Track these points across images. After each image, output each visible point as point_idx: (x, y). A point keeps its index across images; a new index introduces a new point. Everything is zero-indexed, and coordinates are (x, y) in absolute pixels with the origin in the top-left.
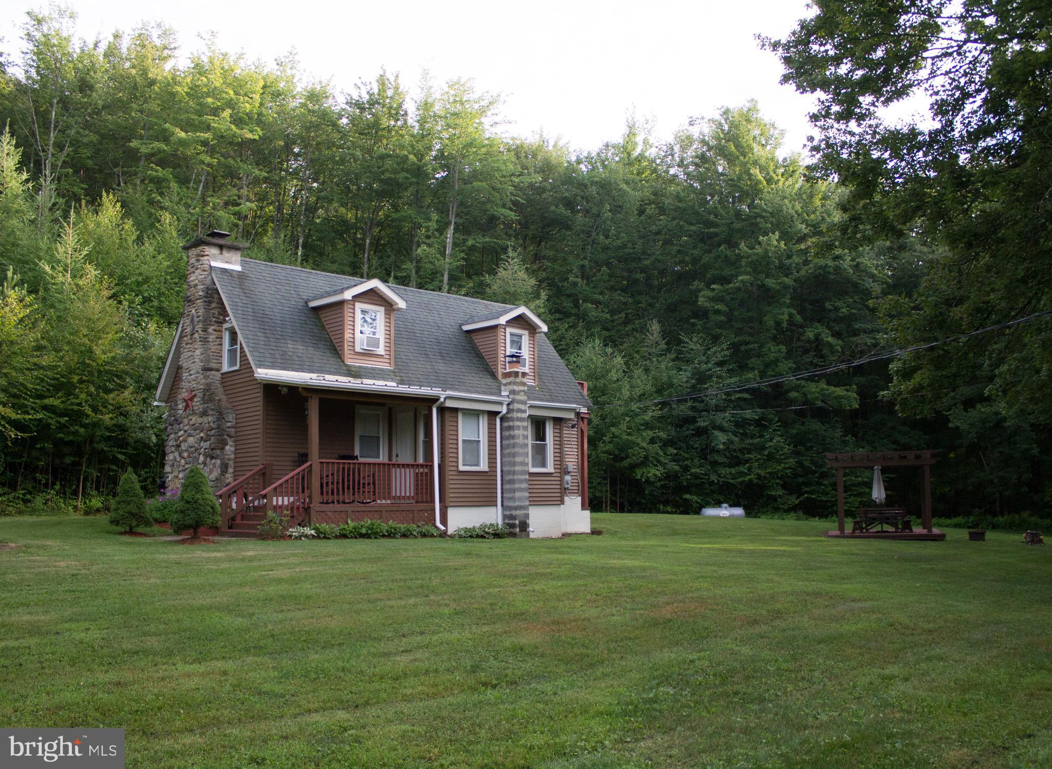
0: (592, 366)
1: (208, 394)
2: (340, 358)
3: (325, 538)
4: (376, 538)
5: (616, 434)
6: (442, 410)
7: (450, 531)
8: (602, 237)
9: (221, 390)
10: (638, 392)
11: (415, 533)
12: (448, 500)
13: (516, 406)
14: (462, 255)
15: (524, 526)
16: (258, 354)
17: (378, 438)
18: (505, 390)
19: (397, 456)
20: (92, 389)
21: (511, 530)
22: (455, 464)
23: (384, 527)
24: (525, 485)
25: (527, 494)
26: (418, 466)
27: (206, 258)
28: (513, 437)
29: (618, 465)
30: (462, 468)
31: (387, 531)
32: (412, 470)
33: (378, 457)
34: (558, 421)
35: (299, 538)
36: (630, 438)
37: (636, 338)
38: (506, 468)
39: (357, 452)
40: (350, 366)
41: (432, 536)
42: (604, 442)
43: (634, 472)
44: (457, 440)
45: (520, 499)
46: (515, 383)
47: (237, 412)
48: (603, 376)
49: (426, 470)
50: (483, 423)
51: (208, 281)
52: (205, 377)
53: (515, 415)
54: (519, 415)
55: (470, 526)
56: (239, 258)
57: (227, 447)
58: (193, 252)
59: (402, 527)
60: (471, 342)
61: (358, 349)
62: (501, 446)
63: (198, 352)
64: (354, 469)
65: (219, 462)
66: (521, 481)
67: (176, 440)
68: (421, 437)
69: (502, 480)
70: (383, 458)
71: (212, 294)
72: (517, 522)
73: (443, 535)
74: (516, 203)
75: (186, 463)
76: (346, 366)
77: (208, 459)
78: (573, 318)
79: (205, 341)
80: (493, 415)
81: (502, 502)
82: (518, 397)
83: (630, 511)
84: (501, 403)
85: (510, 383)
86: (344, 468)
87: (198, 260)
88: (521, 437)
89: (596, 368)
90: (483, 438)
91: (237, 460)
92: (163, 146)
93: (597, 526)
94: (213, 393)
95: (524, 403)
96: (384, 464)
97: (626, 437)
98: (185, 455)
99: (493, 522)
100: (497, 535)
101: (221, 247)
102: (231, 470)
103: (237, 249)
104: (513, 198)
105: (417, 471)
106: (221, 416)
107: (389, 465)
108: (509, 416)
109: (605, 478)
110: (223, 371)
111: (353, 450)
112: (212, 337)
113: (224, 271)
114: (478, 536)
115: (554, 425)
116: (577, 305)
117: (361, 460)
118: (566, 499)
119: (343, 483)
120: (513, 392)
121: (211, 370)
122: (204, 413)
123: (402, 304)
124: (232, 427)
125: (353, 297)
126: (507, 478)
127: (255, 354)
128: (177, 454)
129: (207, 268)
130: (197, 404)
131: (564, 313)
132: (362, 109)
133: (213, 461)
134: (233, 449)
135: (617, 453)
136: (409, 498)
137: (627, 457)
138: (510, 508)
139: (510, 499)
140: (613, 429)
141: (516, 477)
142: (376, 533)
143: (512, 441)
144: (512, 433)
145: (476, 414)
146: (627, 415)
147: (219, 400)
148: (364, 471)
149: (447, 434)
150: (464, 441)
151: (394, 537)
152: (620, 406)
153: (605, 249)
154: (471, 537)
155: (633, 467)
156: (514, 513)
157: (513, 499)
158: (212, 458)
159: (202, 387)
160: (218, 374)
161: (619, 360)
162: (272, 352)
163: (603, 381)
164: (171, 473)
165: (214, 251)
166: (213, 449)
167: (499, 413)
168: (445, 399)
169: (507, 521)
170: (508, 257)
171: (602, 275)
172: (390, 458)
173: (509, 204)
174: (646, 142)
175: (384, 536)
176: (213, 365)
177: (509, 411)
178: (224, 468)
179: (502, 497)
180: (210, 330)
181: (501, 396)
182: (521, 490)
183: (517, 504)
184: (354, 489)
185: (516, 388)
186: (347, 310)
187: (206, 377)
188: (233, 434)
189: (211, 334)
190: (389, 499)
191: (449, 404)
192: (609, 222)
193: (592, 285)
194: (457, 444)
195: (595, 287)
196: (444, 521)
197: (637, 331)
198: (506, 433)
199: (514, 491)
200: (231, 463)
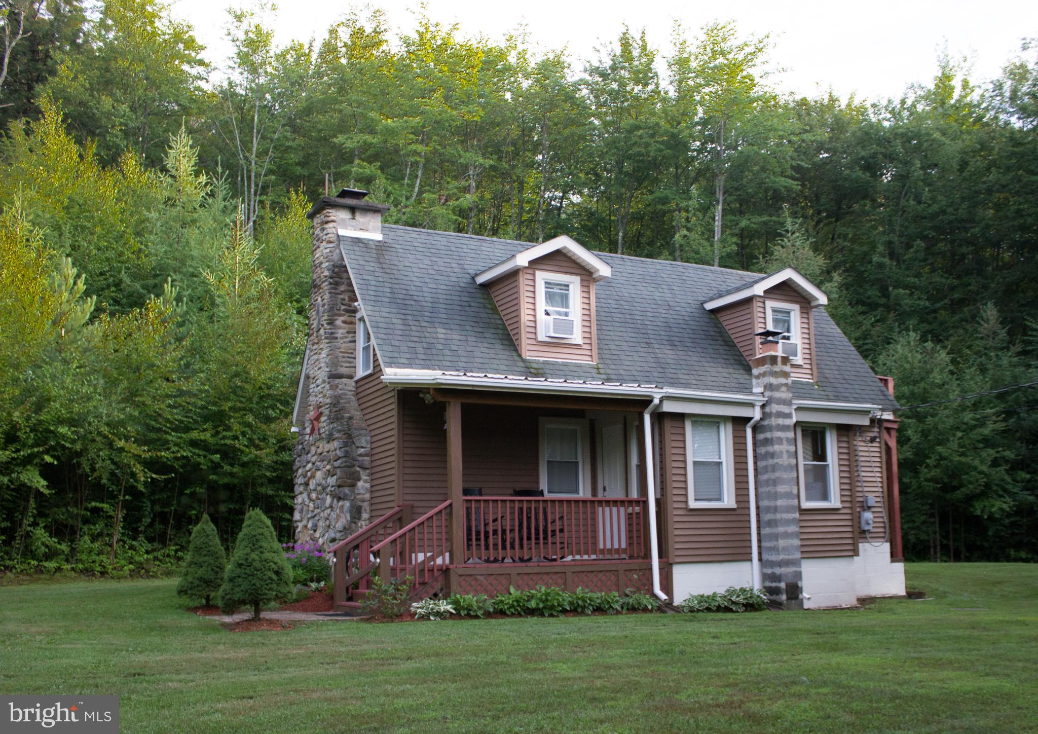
0: (907, 366)
1: (337, 408)
2: (516, 351)
3: (469, 616)
4: (551, 615)
5: (944, 454)
6: (660, 418)
7: (678, 600)
8: (912, 202)
9: (354, 403)
10: (971, 397)
11: (617, 607)
12: (672, 553)
13: (774, 408)
14: (735, 239)
15: (794, 591)
16: (390, 348)
17: (577, 463)
18: (758, 385)
19: (604, 489)
20: (250, 418)
21: (774, 597)
22: (683, 499)
23: (566, 598)
24: (793, 529)
25: (797, 542)
26: (631, 502)
27: (331, 225)
28: (772, 455)
29: (948, 496)
30: (693, 504)
31: (571, 603)
32: (622, 509)
33: (577, 492)
34: (844, 430)
35: (425, 617)
36: (963, 459)
37: (966, 330)
38: (764, 503)
39: (544, 485)
40: (530, 362)
41: (645, 610)
42: (927, 466)
43: (973, 506)
44: (685, 461)
45: (785, 549)
46: (775, 374)
47: (373, 433)
48: (922, 379)
49: (637, 509)
50: (726, 434)
51: (335, 257)
52: (331, 388)
53: (774, 421)
54: (781, 421)
55: (708, 592)
56: (379, 224)
57: (360, 484)
58: (317, 220)
59: (598, 596)
60: (718, 326)
61: (541, 337)
62: (756, 470)
63: (324, 354)
64: (536, 509)
65: (347, 504)
66: (788, 522)
67: (305, 476)
68: (634, 461)
69: (758, 521)
70: (584, 492)
71: (339, 272)
72: (783, 585)
73: (667, 607)
74: (798, 169)
75: (315, 508)
76: (524, 361)
77: (335, 501)
78: (880, 309)
79: (332, 337)
80: (740, 422)
81: (760, 554)
82: (777, 395)
83: (968, 560)
84: (751, 405)
85: (764, 375)
86: (521, 509)
87: (323, 230)
88: (785, 455)
89: (912, 368)
90: (726, 457)
91: (375, 501)
92: (369, 138)
93: (919, 584)
94: (342, 409)
95: (788, 403)
96: (584, 502)
97: (958, 458)
98: (314, 496)
99: (746, 586)
100: (751, 606)
101: (353, 210)
102: (365, 516)
103: (375, 210)
104: (794, 163)
105: (630, 510)
106: (349, 439)
107: (593, 502)
108: (766, 423)
109: (932, 515)
110: (356, 378)
111: (538, 482)
112: (340, 331)
113: (358, 241)
114: (719, 609)
115: (839, 435)
116: (885, 293)
117: (547, 496)
118: (862, 546)
119: (520, 531)
120: (769, 387)
121: (340, 376)
122: (330, 438)
123: (604, 270)
124: (366, 455)
125: (530, 262)
126: (766, 517)
127: (385, 348)
128: (305, 495)
129: (332, 237)
130: (324, 425)
131: (869, 304)
132: (604, 75)
133: (341, 503)
134: (368, 485)
135: (946, 480)
136: (618, 551)
137: (961, 485)
138: (772, 564)
139: (771, 549)
140: (940, 449)
141: (778, 516)
142: (552, 607)
143: (771, 462)
144: (770, 449)
145: (714, 421)
146: (958, 429)
147: (350, 418)
148: (553, 513)
149: (667, 453)
150: (695, 463)
151: (582, 613)
152: (947, 417)
153: (918, 218)
154: (708, 609)
155: (970, 499)
156: (778, 571)
157: (775, 549)
158: (339, 499)
159: (328, 401)
160: (351, 384)
161: (943, 356)
162: (413, 345)
163: (922, 385)
164: (301, 521)
165: (342, 215)
166: (339, 486)
167: (750, 419)
168: (661, 401)
169: (768, 584)
170: (787, 231)
171: (917, 251)
172: (594, 493)
173: (789, 172)
174: (965, 84)
175: (564, 611)
176: (343, 370)
177: (765, 416)
178: (356, 512)
179: (760, 547)
180: (339, 322)
181: (751, 393)
182: (786, 535)
183: (781, 557)
184: (537, 539)
185: (773, 381)
186: (523, 281)
187: (333, 387)
188: (367, 464)
189: (340, 328)
190: (595, 553)
191: (668, 407)
192: (921, 183)
193: (903, 267)
194: (685, 468)
195: (908, 269)
196: (667, 586)
197: (967, 321)
198: (762, 450)
199: (776, 537)
200: (366, 505)
